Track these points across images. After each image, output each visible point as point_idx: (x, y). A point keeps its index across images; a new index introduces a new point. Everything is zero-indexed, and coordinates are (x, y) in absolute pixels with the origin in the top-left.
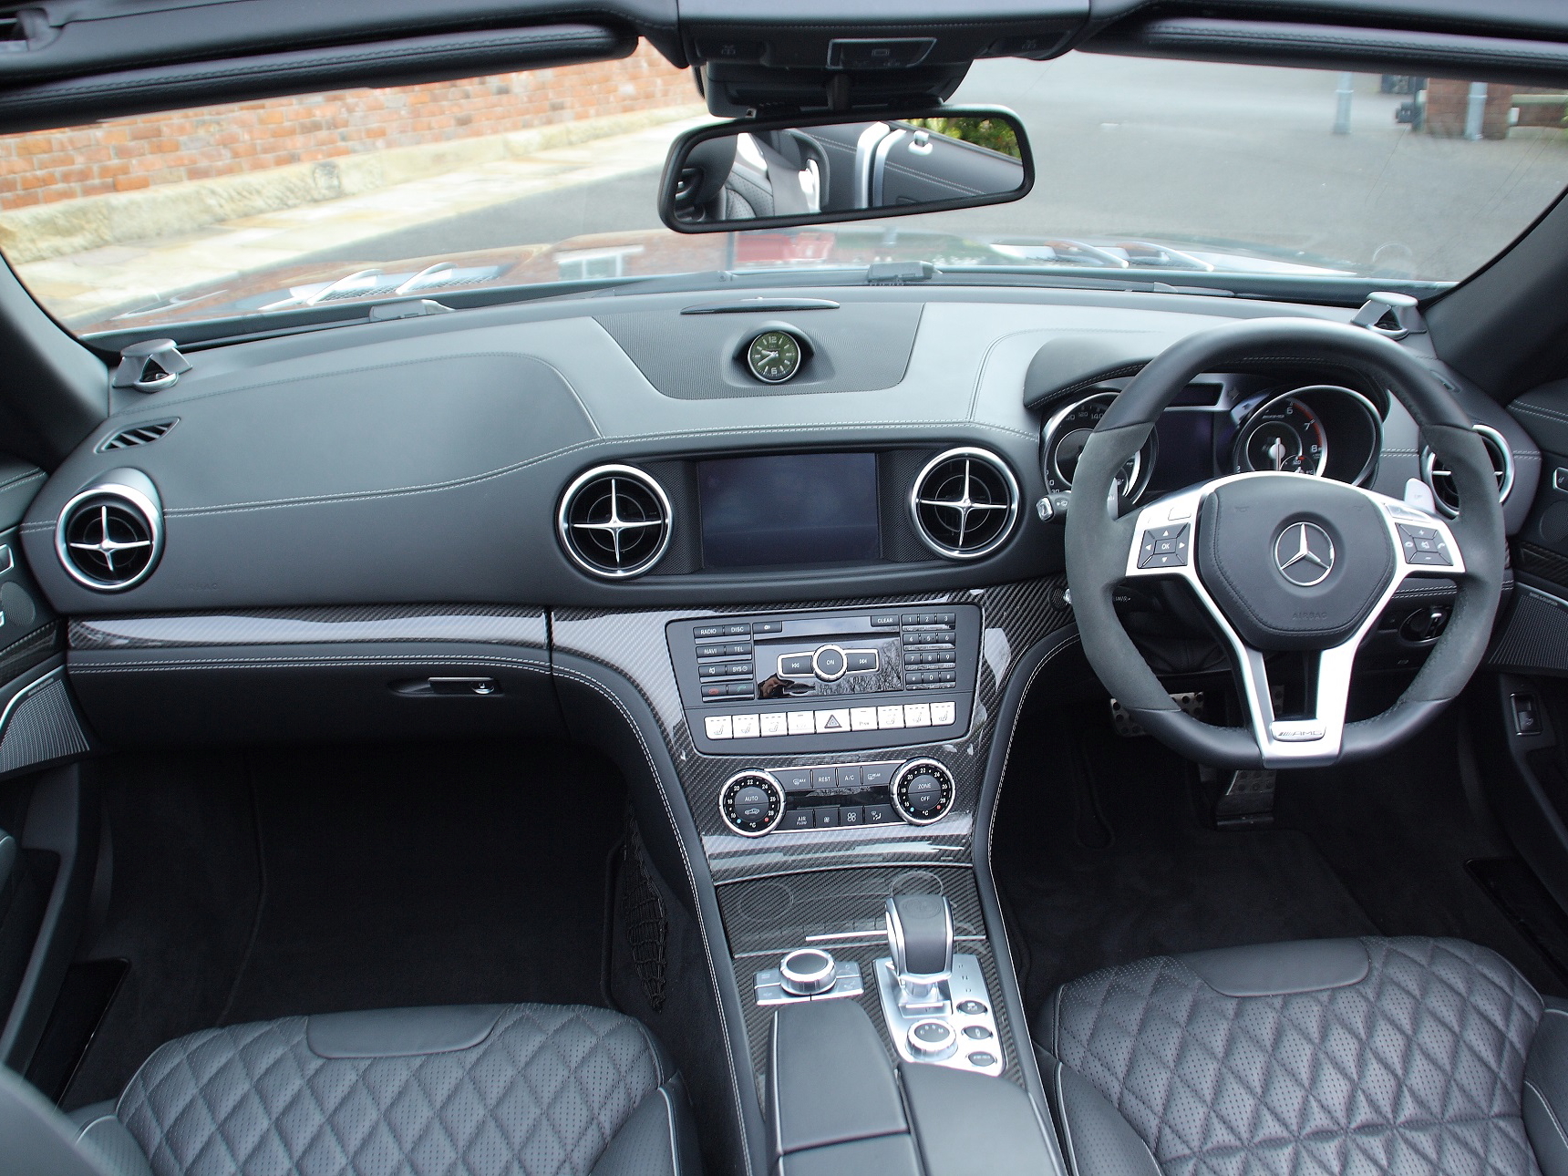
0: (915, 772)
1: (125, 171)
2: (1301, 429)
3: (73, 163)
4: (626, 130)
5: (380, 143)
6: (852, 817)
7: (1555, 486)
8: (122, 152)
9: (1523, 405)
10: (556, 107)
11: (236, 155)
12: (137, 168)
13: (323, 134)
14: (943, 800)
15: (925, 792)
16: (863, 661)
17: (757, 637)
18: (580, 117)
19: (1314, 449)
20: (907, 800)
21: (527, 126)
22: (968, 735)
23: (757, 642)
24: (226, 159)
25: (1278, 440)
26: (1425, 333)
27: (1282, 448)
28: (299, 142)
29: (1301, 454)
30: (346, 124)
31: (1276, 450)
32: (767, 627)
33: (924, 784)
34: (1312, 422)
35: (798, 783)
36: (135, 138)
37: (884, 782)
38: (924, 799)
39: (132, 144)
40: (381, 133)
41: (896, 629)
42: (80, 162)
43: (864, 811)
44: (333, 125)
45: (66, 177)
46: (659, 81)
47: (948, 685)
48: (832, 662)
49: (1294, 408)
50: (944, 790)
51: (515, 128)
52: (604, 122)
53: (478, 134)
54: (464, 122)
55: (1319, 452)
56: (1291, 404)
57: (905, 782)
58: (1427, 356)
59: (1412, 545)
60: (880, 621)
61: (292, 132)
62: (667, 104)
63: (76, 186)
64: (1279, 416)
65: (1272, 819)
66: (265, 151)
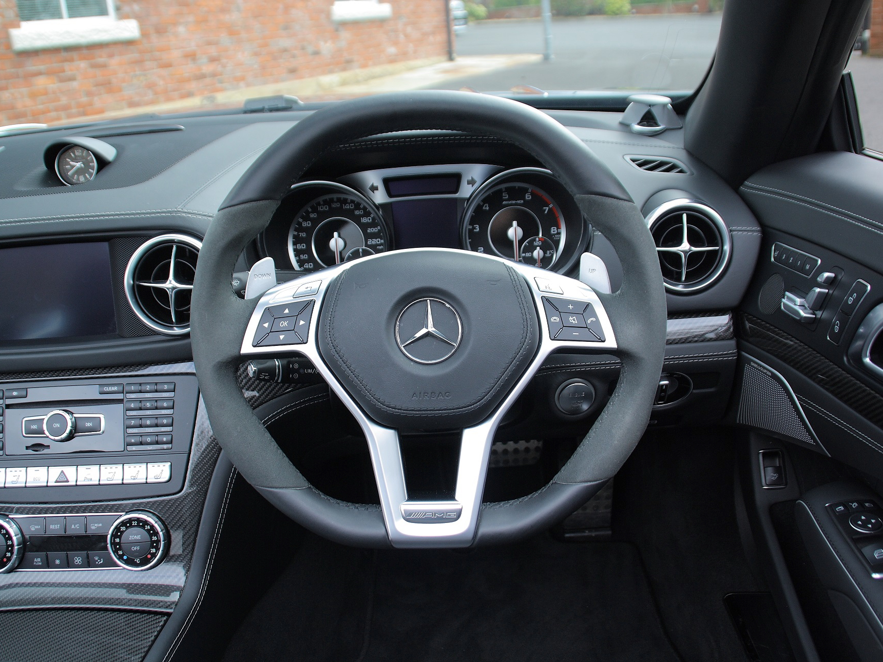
0: (128, 524)
1: (91, 104)
2: (540, 213)
3: (59, 100)
4: (391, 74)
5: (242, 84)
6: (78, 560)
7: (773, 259)
8: (89, 94)
9: (754, 186)
10: (349, 62)
11: (156, 93)
12: (97, 102)
13: (208, 80)
14: (153, 550)
15: (135, 543)
16: (89, 424)
17: (9, 402)
18: (364, 66)
19: (553, 230)
20: (120, 549)
21: (331, 72)
22: (183, 491)
23: (8, 406)
24: (150, 96)
25: (515, 223)
26: (681, 128)
27: (520, 231)
28: (193, 86)
29: (540, 235)
30: (221, 75)
31: (514, 232)
32: (15, 393)
33: (134, 535)
34: (551, 206)
35: (34, 529)
36: (97, 85)
37: (100, 532)
38: (134, 548)
39: (94, 89)
40: (242, 79)
41: (120, 396)
42: (64, 100)
43: (88, 555)
44: (214, 75)
45: (56, 110)
46: (411, 45)
47: (165, 446)
48: (58, 425)
49: (532, 194)
50: (155, 541)
51: (324, 73)
52: (377, 70)
53: (301, 77)
54: (293, 71)
55: (559, 233)
56: (530, 191)
57: (118, 532)
58: (676, 146)
59: (558, 319)
60: (106, 389)
61: (188, 80)
62: (416, 58)
63: (62, 114)
64: (518, 202)
65: (609, 532)
66: (175, 90)
